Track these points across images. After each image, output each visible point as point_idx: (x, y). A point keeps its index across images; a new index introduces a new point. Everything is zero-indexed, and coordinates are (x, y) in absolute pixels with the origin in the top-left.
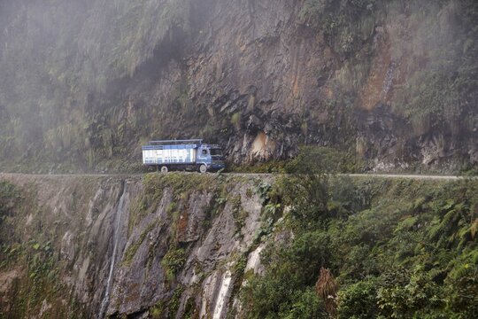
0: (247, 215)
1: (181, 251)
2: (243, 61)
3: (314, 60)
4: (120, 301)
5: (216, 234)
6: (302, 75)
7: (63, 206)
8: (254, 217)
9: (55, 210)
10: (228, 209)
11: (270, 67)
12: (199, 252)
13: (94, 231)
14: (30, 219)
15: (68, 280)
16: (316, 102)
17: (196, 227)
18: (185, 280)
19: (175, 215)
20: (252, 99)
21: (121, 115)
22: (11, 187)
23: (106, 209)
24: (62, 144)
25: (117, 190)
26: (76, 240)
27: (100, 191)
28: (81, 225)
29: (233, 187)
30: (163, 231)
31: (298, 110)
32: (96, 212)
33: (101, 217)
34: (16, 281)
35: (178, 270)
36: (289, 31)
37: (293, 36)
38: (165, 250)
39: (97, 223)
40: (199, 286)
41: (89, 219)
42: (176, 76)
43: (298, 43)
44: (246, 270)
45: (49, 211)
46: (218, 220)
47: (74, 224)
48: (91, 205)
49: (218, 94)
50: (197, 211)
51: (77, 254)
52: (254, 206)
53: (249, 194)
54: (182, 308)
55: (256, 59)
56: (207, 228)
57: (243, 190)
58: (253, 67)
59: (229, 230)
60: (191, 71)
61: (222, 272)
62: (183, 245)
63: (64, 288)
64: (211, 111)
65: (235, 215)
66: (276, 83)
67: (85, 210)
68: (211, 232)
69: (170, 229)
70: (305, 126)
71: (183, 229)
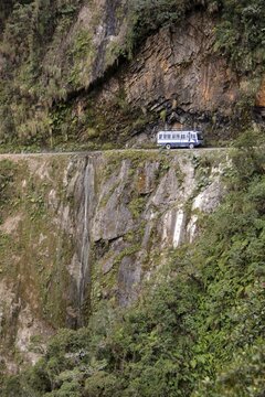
0: (185, 175)
1: (141, 199)
2: (166, 78)
3: (219, 76)
4: (102, 232)
5: (165, 187)
6: (210, 86)
7: (46, 173)
8: (190, 176)
9: (42, 177)
10: (172, 172)
11: (187, 81)
12: (154, 199)
13: (70, 189)
14: (25, 183)
15: (56, 220)
16: (222, 102)
17: (150, 184)
18: (147, 217)
19: (135, 177)
20: (175, 102)
21: (73, 114)
22: (10, 163)
23: (77, 175)
24: (30, 134)
25: (83, 163)
26: (59, 195)
27: (71, 164)
28: (60, 186)
29: (172, 158)
30: (126, 187)
31: (210, 108)
32: (70, 177)
33: (73, 180)
34: (20, 223)
35: (141, 210)
36: (199, 58)
37: (203, 61)
38: (130, 199)
39: (72, 184)
40: (159, 220)
41: (65, 181)
42: (116, 88)
43: (207, 65)
44: (193, 209)
45: (38, 177)
46: (165, 178)
47: (55, 185)
48: (66, 172)
49: (150, 99)
50: (150, 174)
51: (59, 204)
52: (189, 169)
53: (185, 162)
54: (147, 234)
55: (176, 77)
56: (157, 184)
57: (180, 160)
58: (174, 82)
59: (174, 185)
60: (127, 85)
61: (176, 210)
62: (143, 195)
63: (54, 226)
64: (144, 110)
65: (177, 175)
66: (192, 91)
67: (62, 176)
68: (160, 186)
69: (132, 186)
70: (214, 118)
71: (142, 186)
